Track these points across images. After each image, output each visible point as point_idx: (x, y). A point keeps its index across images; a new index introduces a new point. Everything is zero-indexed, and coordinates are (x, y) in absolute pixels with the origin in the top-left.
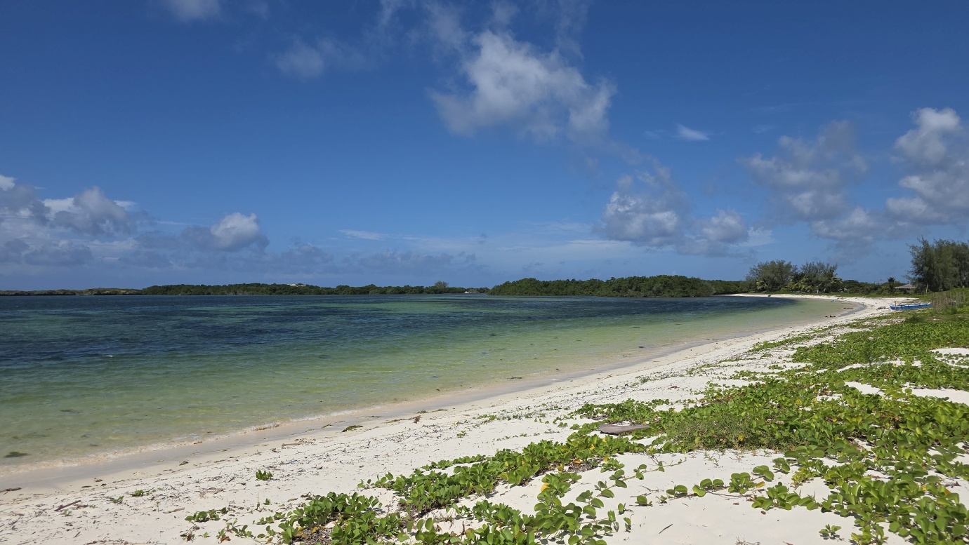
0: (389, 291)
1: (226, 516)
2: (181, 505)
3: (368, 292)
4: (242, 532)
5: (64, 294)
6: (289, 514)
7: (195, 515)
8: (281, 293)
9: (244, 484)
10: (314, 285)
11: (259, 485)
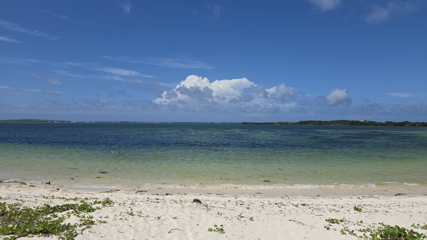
0: (417, 125)
1: (343, 223)
2: (322, 213)
3: (404, 125)
4: (352, 233)
5: (270, 124)
6: (374, 230)
7: (329, 220)
8: (356, 125)
9: (349, 211)
10: (373, 121)
11: (356, 213)
